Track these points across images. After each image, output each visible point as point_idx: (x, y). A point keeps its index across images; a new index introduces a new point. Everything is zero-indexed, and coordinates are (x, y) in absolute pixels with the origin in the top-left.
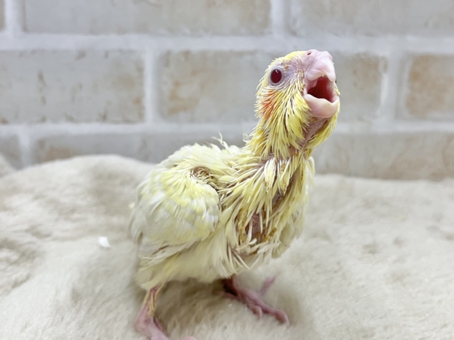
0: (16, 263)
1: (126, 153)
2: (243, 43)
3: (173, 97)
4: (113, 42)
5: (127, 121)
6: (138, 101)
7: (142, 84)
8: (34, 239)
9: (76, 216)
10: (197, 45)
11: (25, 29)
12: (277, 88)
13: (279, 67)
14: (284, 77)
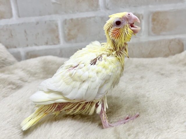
0: (15, 89)
1: (54, 55)
2: (91, 14)
3: (69, 34)
4: (47, 18)
5: (55, 44)
6: (57, 37)
7: (58, 31)
8: (21, 82)
9: (36, 75)
10: (75, 16)
11: (19, 17)
12: (119, 27)
13: (119, 20)
14: (122, 23)
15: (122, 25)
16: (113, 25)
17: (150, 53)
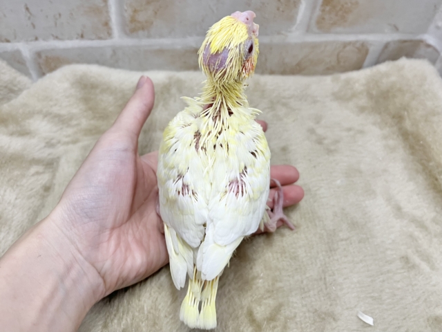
3: (133, 20)
6: (107, 24)
7: (107, 12)
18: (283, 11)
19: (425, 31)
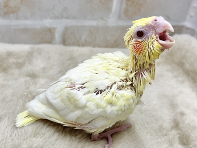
12: (142, 40)
13: (141, 30)
14: (145, 34)
15: (145, 37)
16: (134, 36)
17: (115, 42)
18: (104, 4)
19: (184, 20)
